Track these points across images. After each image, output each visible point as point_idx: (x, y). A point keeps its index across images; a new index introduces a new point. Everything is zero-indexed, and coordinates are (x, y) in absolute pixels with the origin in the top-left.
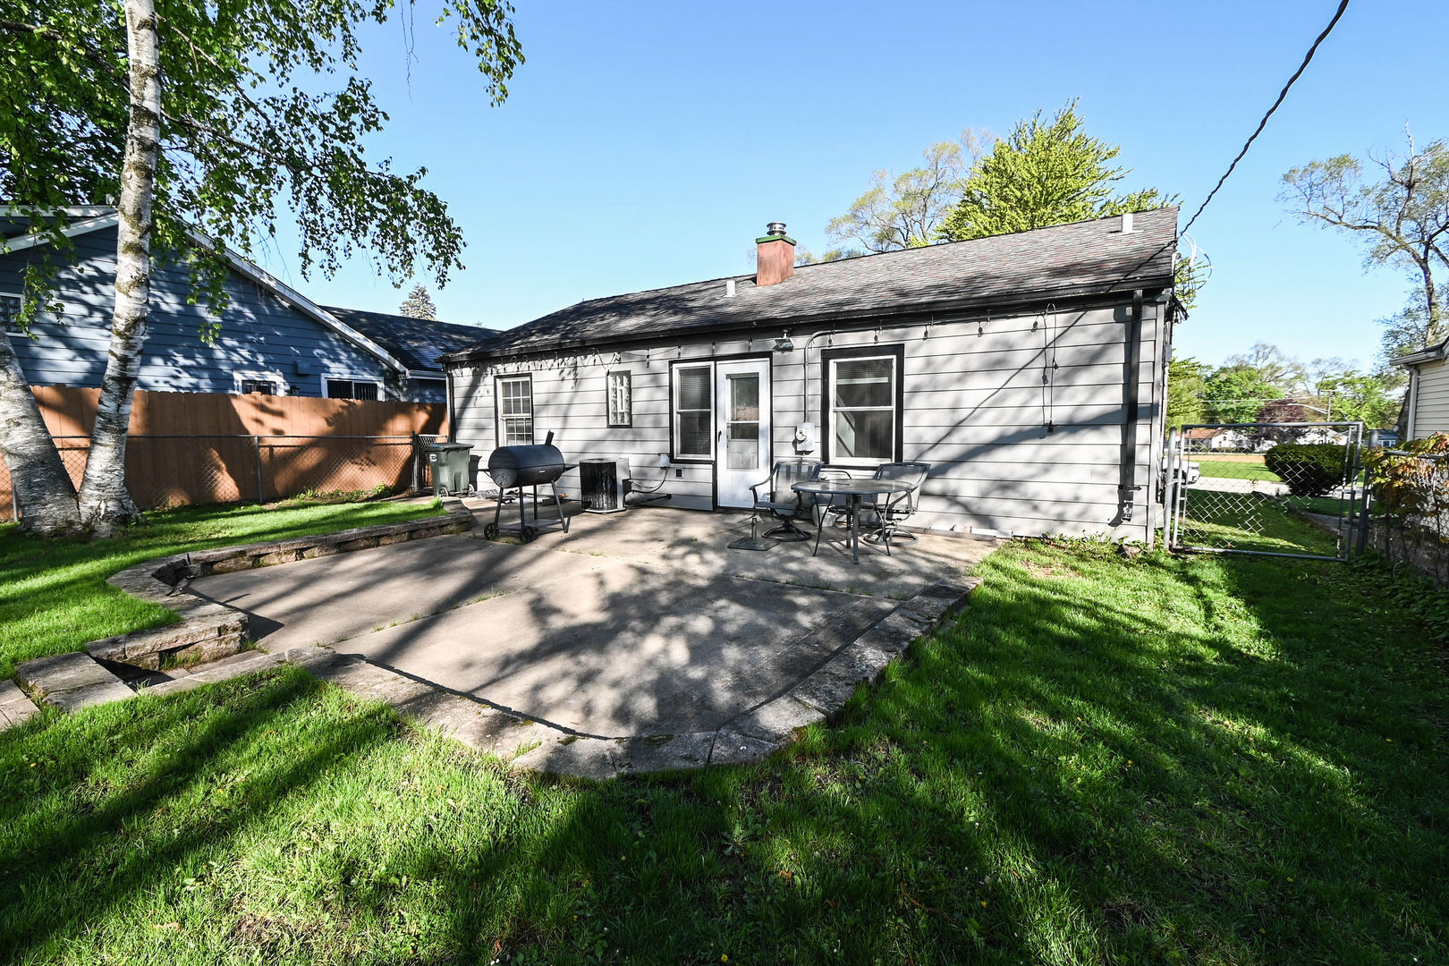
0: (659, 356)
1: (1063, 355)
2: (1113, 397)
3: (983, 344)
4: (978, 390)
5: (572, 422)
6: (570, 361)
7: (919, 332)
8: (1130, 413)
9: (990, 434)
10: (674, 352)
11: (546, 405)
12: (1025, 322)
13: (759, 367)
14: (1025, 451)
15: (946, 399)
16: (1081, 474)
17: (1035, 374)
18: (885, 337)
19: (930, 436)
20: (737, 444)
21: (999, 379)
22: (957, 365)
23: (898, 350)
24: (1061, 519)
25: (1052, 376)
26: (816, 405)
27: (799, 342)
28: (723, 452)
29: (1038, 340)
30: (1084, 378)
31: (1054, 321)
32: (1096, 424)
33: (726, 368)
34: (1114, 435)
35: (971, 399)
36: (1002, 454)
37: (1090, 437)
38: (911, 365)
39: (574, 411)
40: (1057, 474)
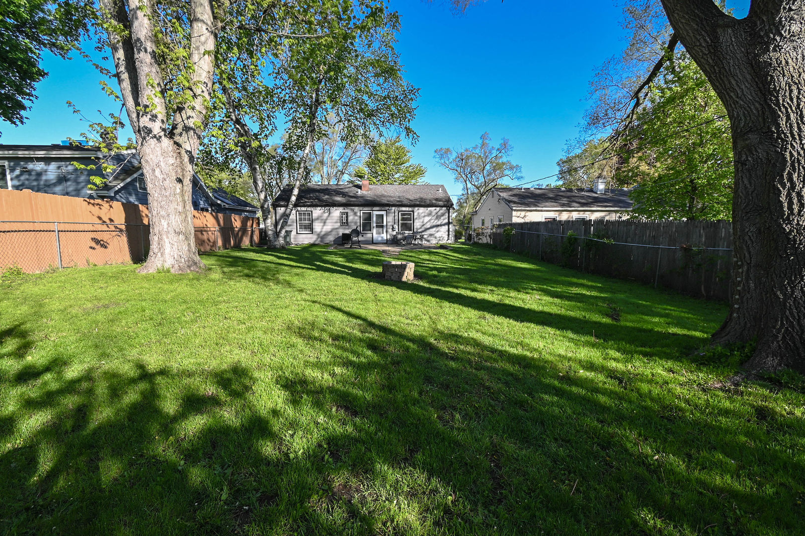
0: (356, 209)
1: (439, 214)
2: (446, 221)
3: (427, 212)
4: (427, 219)
5: (327, 224)
6: (328, 208)
7: (417, 208)
8: (449, 223)
9: (429, 226)
10: (361, 208)
11: (318, 219)
12: (434, 208)
13: (384, 213)
14: (434, 229)
15: (421, 220)
16: (442, 233)
17: (435, 217)
18: (410, 209)
19: (419, 227)
20: (378, 229)
21: (430, 218)
22: (423, 215)
23: (413, 211)
24: (440, 240)
25: (438, 217)
26: (397, 221)
27: (393, 208)
28: (374, 231)
29: (435, 211)
30: (442, 218)
31: (438, 209)
32: (444, 225)
33: (375, 213)
34: (447, 227)
35: (425, 221)
36: (431, 230)
37: (443, 227)
38: (415, 214)
39: (328, 221)
40: (439, 233)
